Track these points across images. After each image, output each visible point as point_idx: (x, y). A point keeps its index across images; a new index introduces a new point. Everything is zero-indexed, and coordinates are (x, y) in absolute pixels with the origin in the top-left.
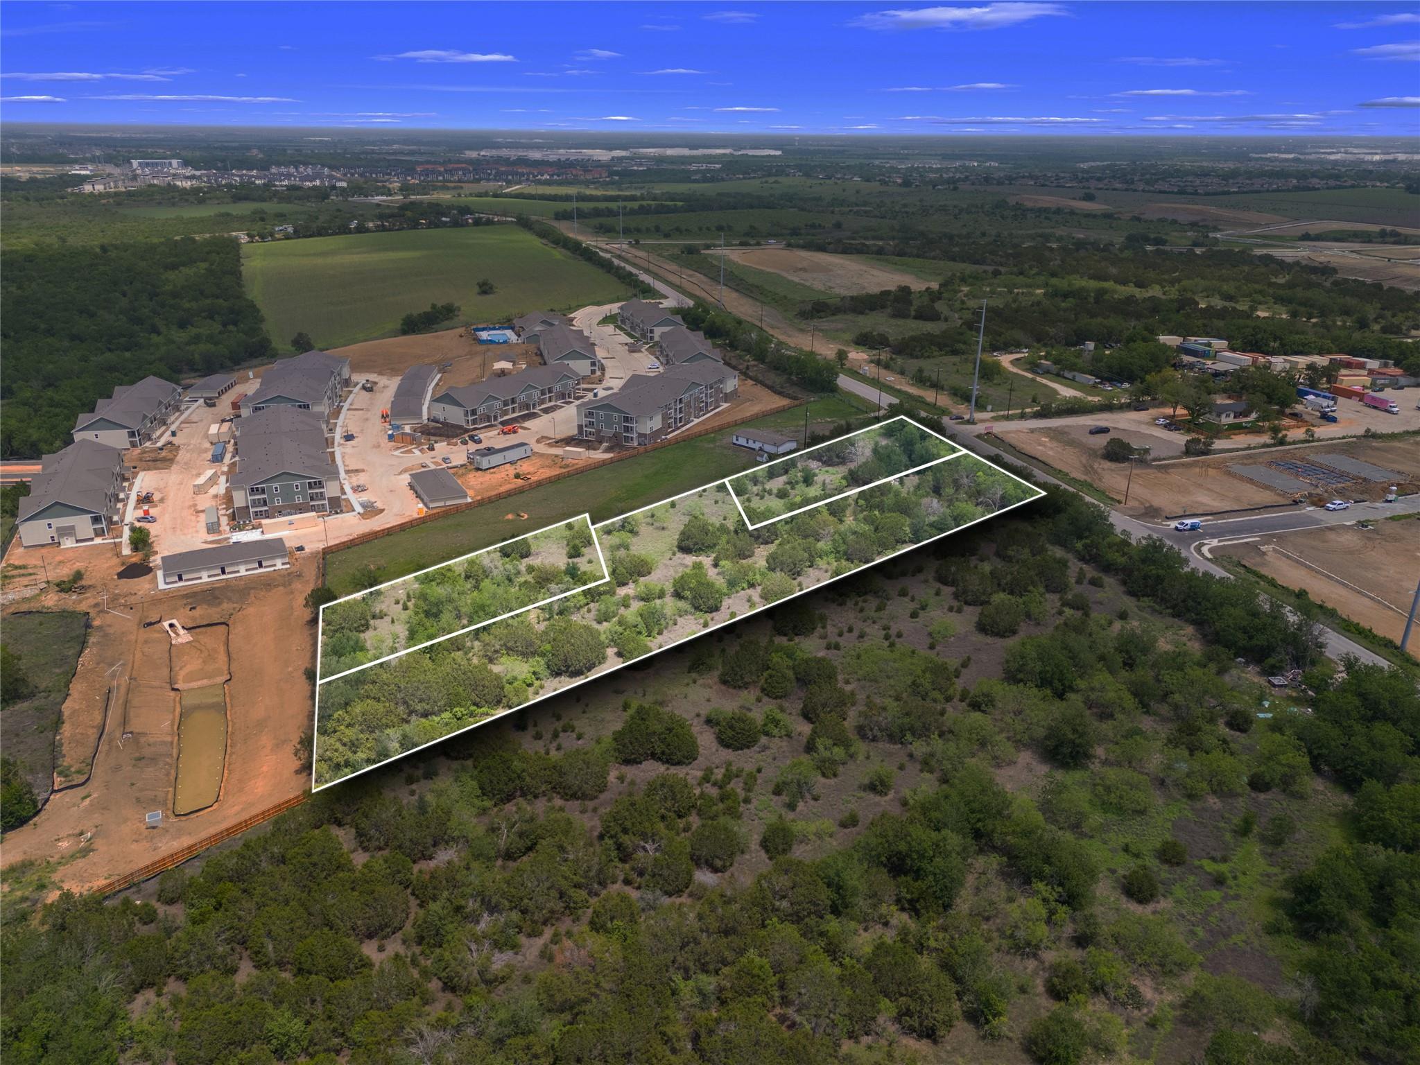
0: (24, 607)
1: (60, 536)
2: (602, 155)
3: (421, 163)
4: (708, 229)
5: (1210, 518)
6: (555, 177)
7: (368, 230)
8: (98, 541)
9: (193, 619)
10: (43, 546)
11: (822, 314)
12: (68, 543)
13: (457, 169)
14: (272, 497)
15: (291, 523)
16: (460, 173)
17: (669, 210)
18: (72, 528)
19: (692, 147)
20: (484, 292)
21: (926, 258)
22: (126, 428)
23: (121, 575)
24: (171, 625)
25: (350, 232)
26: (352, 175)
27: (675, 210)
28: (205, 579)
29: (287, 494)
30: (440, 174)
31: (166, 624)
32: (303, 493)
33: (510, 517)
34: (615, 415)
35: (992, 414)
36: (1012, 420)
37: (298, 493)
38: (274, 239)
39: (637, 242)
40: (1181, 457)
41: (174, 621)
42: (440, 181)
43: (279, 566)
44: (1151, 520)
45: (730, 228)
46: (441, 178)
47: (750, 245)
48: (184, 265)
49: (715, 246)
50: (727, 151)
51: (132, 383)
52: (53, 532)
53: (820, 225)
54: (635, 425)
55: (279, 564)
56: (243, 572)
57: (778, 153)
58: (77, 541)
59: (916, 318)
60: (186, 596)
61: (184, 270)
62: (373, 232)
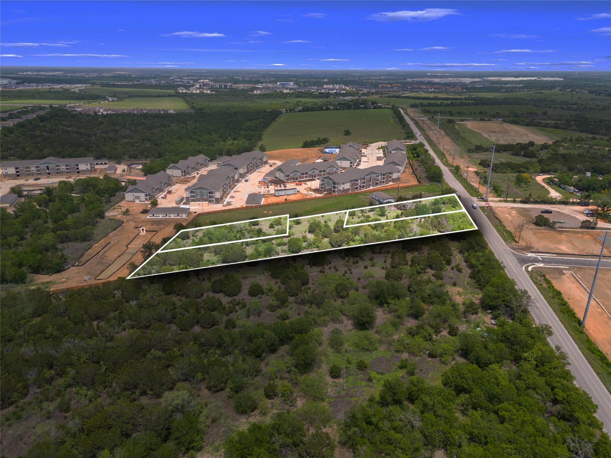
0: (112, 218)
1: (136, 199)
2: (468, 80)
3: (381, 83)
4: (475, 113)
5: (555, 255)
6: (436, 90)
7: (330, 109)
8: (146, 202)
9: (150, 228)
10: (131, 201)
11: (479, 151)
12: (137, 201)
13: (395, 86)
14: (197, 195)
15: (199, 204)
16: (396, 88)
17: (465, 104)
18: (139, 197)
19: (515, 77)
20: (346, 134)
21: (569, 130)
22: (180, 169)
23: (142, 213)
24: (143, 229)
25: (323, 110)
26: (353, 88)
27: (469, 105)
28: (161, 217)
29: (202, 194)
30: (387, 88)
31: (141, 229)
32: (207, 195)
33: (265, 212)
34: (331, 181)
35: (502, 199)
36: (508, 202)
37: (205, 195)
38: (295, 112)
39: (433, 117)
40: (577, 228)
41: (144, 228)
42: (387, 91)
43: (184, 217)
44: (521, 251)
45: (486, 113)
46: (387, 90)
47: (485, 120)
48: (255, 119)
49: (466, 120)
50: (534, 78)
51: (195, 156)
52: (133, 197)
53: (535, 113)
54: (336, 186)
55: (184, 216)
56: (172, 217)
57: (562, 79)
58: (140, 201)
59: (523, 156)
60: (153, 221)
61: (254, 121)
62: (332, 110)
